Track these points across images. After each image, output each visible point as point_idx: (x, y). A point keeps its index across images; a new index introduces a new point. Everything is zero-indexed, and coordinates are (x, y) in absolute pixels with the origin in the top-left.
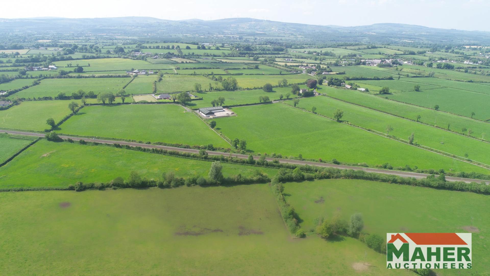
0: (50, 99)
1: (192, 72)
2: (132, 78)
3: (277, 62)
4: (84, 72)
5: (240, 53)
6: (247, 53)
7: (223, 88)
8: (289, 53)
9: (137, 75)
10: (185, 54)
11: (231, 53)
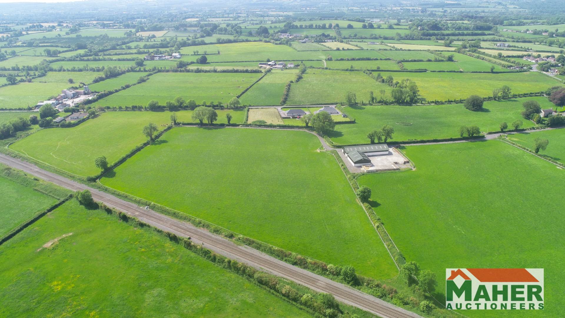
0: (140, 108)
1: (347, 65)
2: (263, 74)
3: (483, 48)
4: (208, 63)
5: (424, 35)
6: (434, 35)
7: (393, 100)
8: (500, 33)
9: (272, 69)
10: (344, 37)
11: (410, 35)
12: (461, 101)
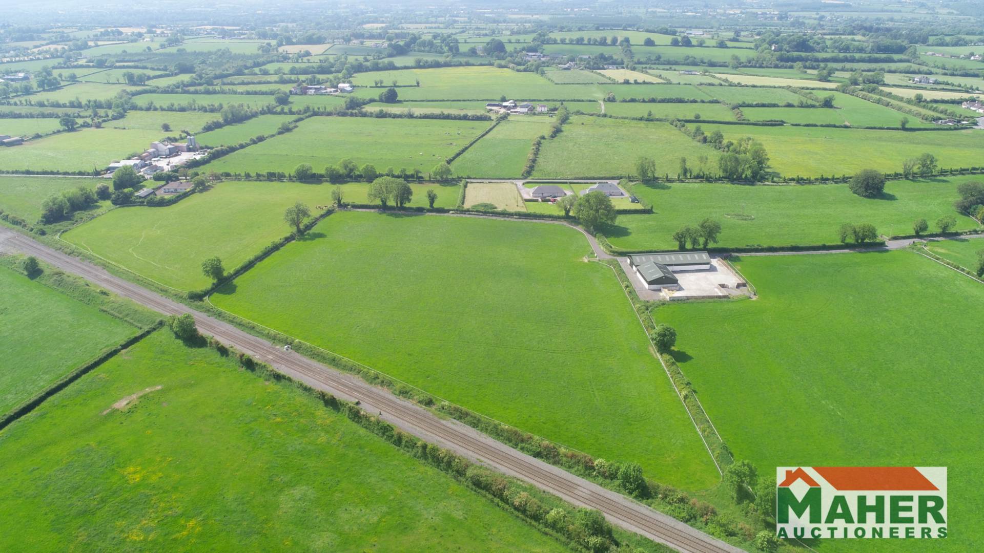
0: (280, 177)
1: (642, 110)
2: (494, 123)
4: (400, 102)
5: (781, 59)
6: (799, 59)
7: (721, 173)
8: (921, 58)
9: (509, 114)
10: (639, 60)
11: (755, 59)
12: (844, 180)
